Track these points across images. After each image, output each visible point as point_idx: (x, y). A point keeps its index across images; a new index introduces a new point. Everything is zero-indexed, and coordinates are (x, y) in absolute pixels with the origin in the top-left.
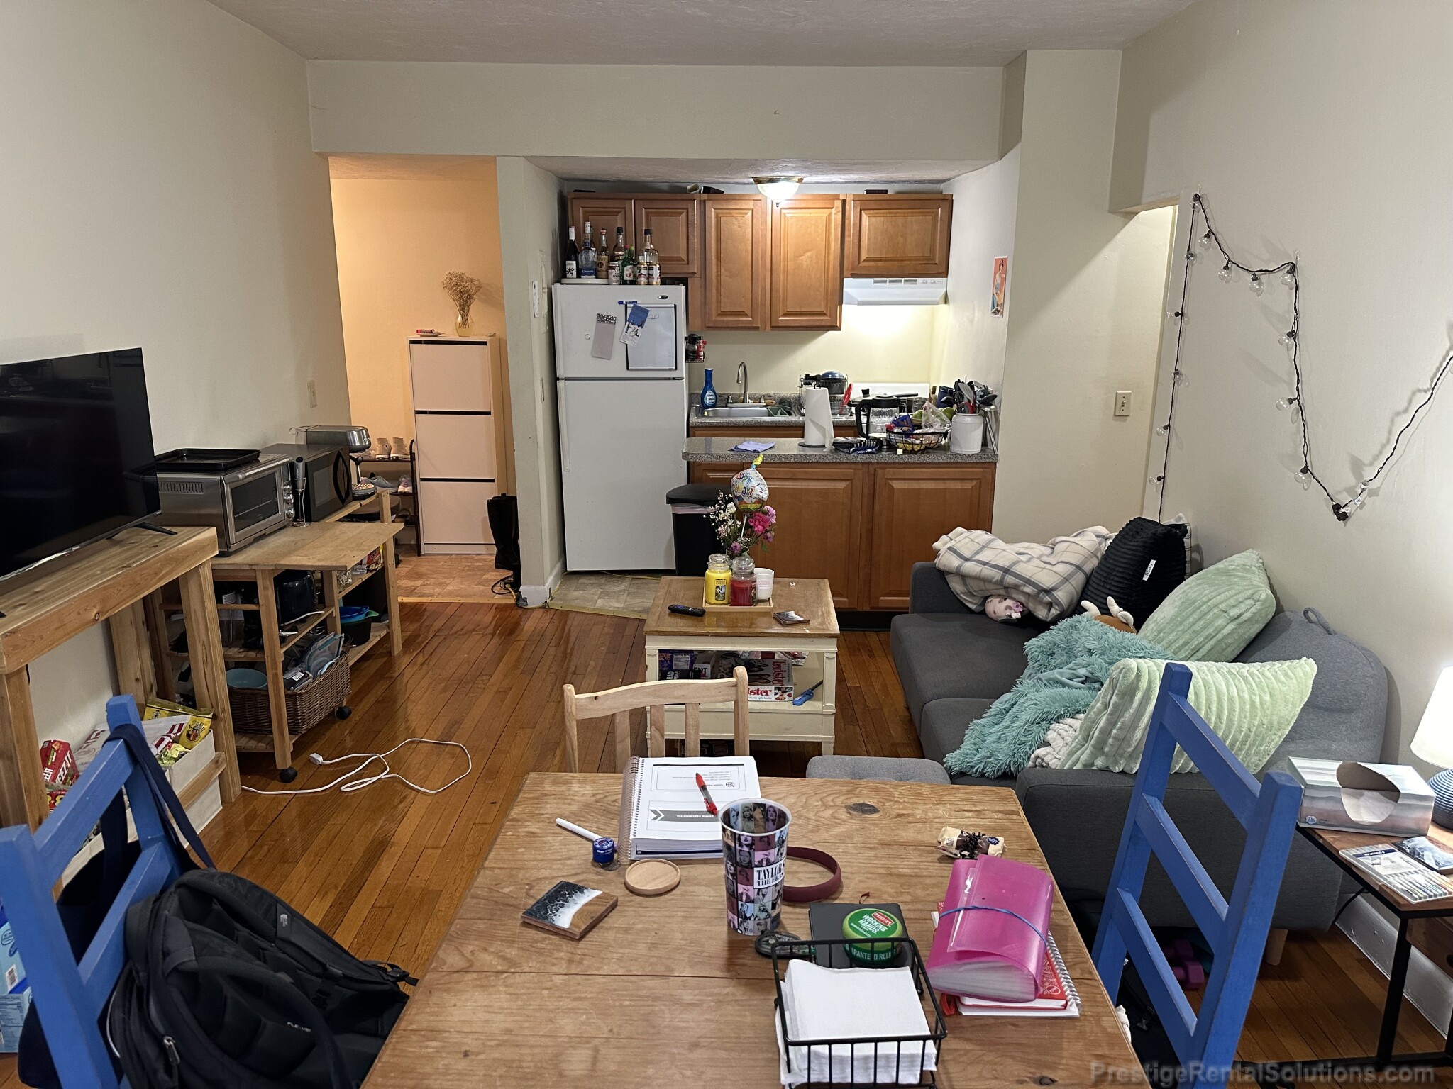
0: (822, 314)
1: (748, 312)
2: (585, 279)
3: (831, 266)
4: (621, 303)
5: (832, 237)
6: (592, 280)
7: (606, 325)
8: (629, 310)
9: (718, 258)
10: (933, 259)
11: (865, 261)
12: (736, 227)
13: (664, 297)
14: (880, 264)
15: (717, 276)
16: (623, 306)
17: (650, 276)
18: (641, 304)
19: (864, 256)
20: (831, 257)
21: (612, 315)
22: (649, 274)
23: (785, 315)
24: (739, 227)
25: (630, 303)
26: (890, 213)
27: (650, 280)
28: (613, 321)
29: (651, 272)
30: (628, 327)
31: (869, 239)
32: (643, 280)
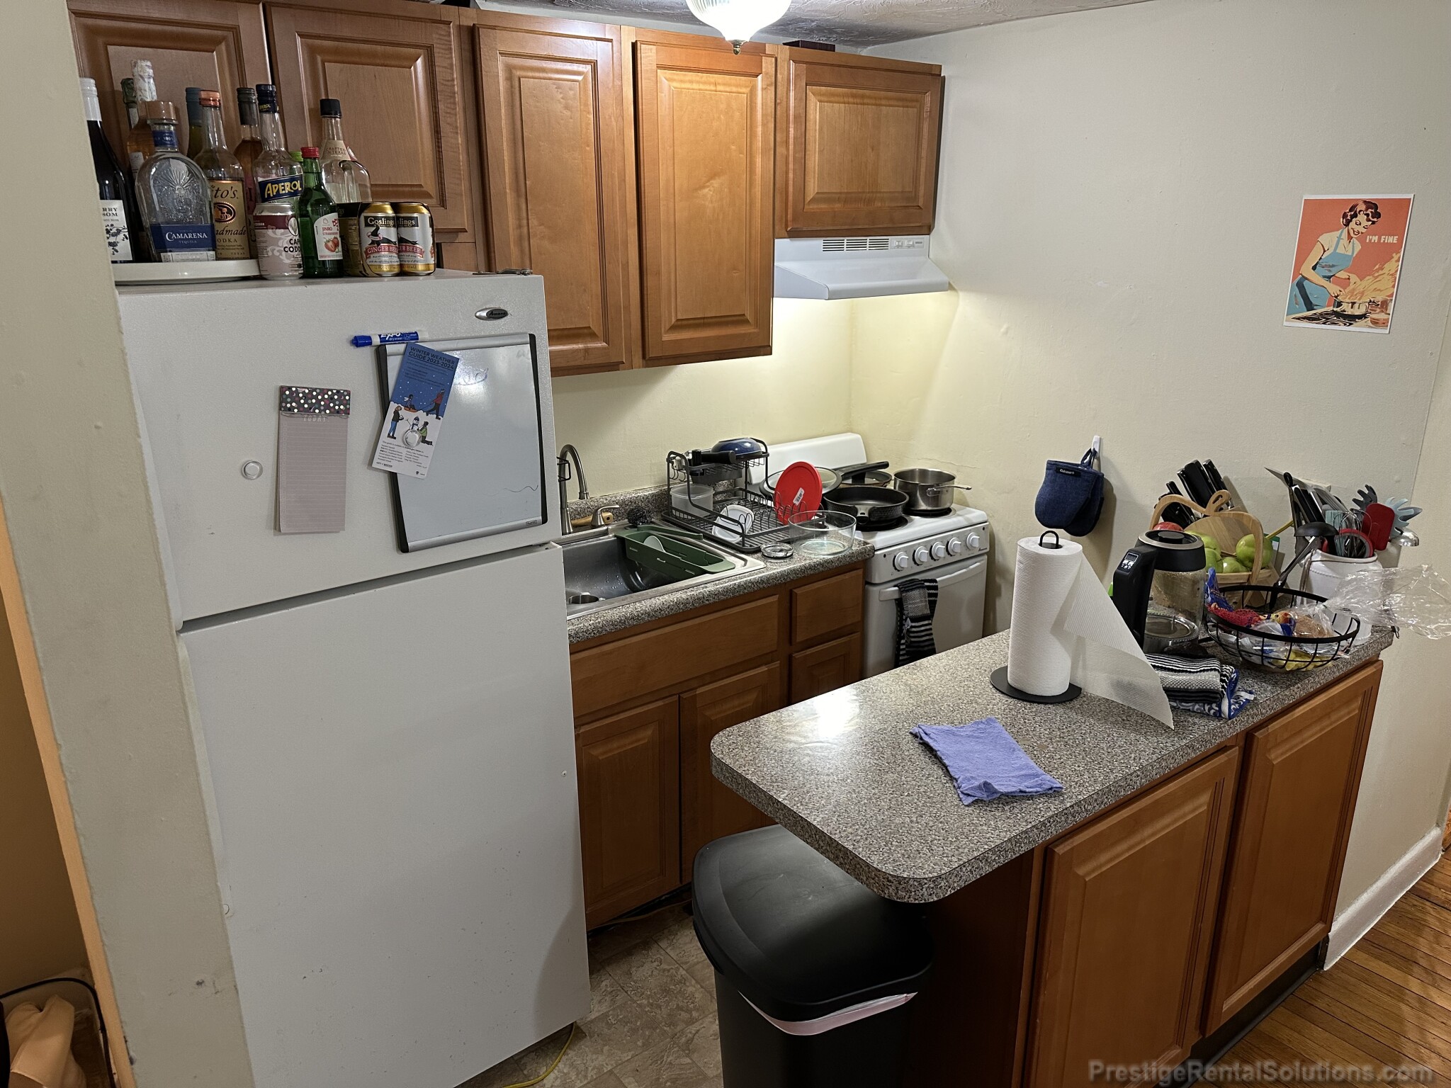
0: (740, 320)
1: (597, 328)
2: (181, 265)
3: (757, 214)
4: (360, 342)
5: (759, 143)
6: (201, 264)
7: (320, 422)
8: (393, 365)
9: (522, 192)
10: (916, 198)
11: (813, 200)
12: (559, 107)
13: (497, 314)
14: (838, 206)
15: (520, 238)
16: (367, 353)
17: (403, 244)
18: (429, 339)
19: (812, 189)
20: (758, 190)
21: (334, 383)
22: (401, 240)
23: (674, 328)
24: (567, 107)
25: (395, 340)
26: (854, 96)
27: (408, 257)
28: (338, 403)
29: (406, 234)
30: (397, 418)
31: (821, 152)
32: (387, 260)
